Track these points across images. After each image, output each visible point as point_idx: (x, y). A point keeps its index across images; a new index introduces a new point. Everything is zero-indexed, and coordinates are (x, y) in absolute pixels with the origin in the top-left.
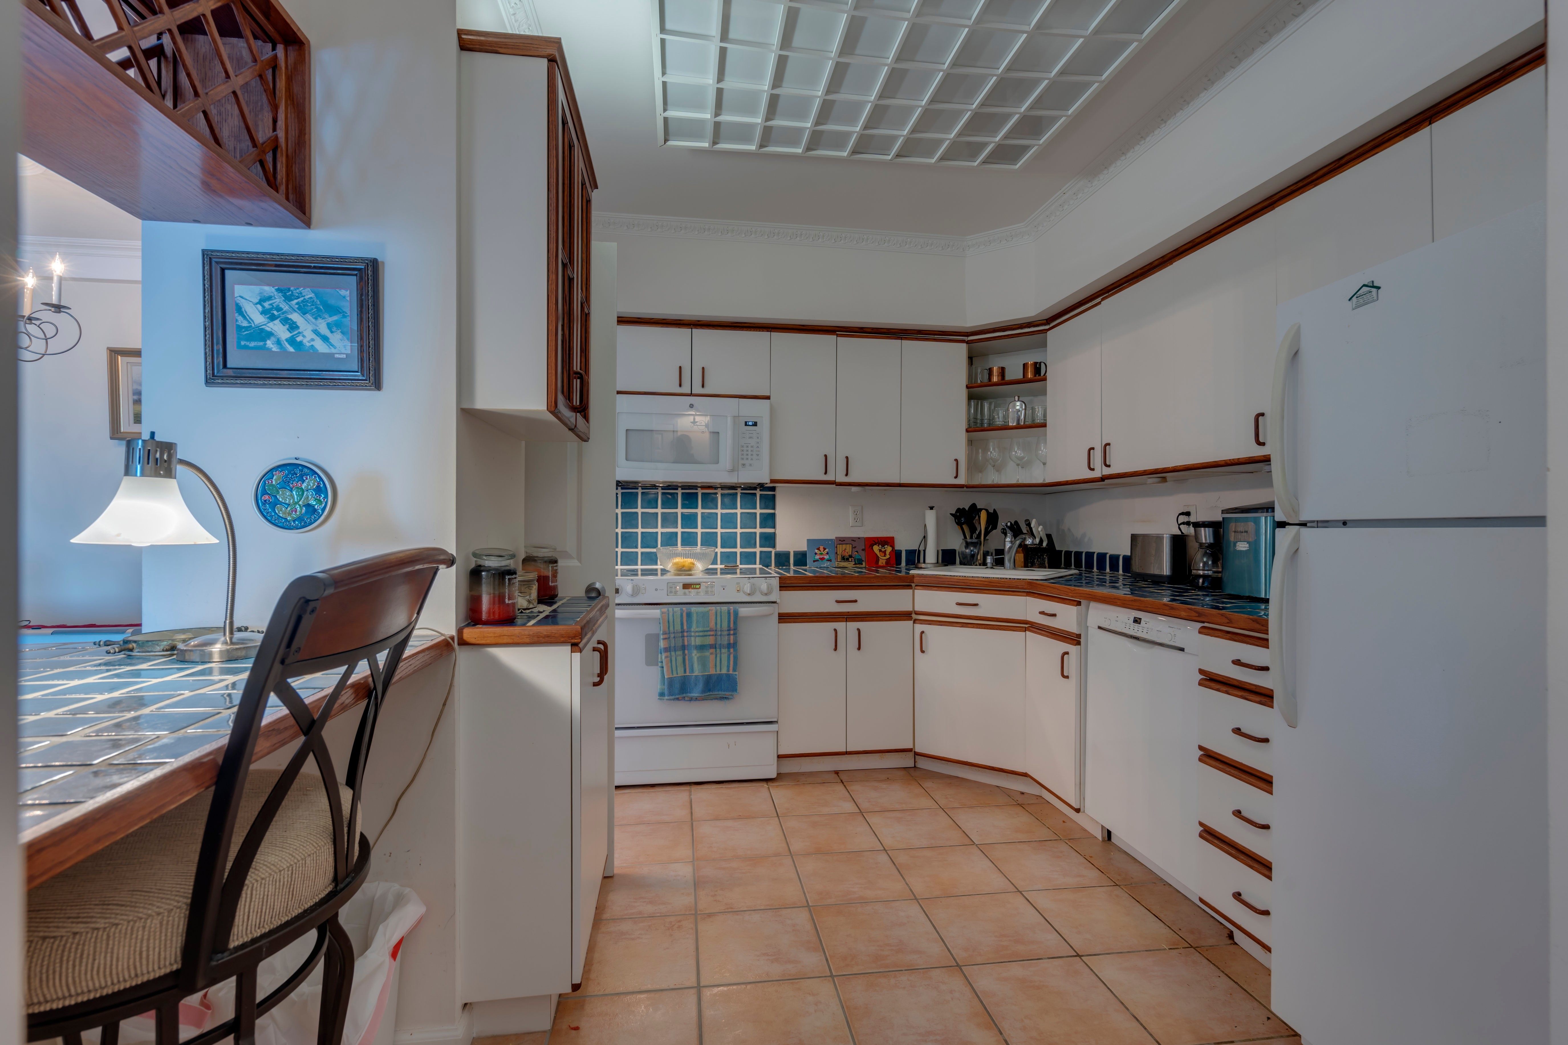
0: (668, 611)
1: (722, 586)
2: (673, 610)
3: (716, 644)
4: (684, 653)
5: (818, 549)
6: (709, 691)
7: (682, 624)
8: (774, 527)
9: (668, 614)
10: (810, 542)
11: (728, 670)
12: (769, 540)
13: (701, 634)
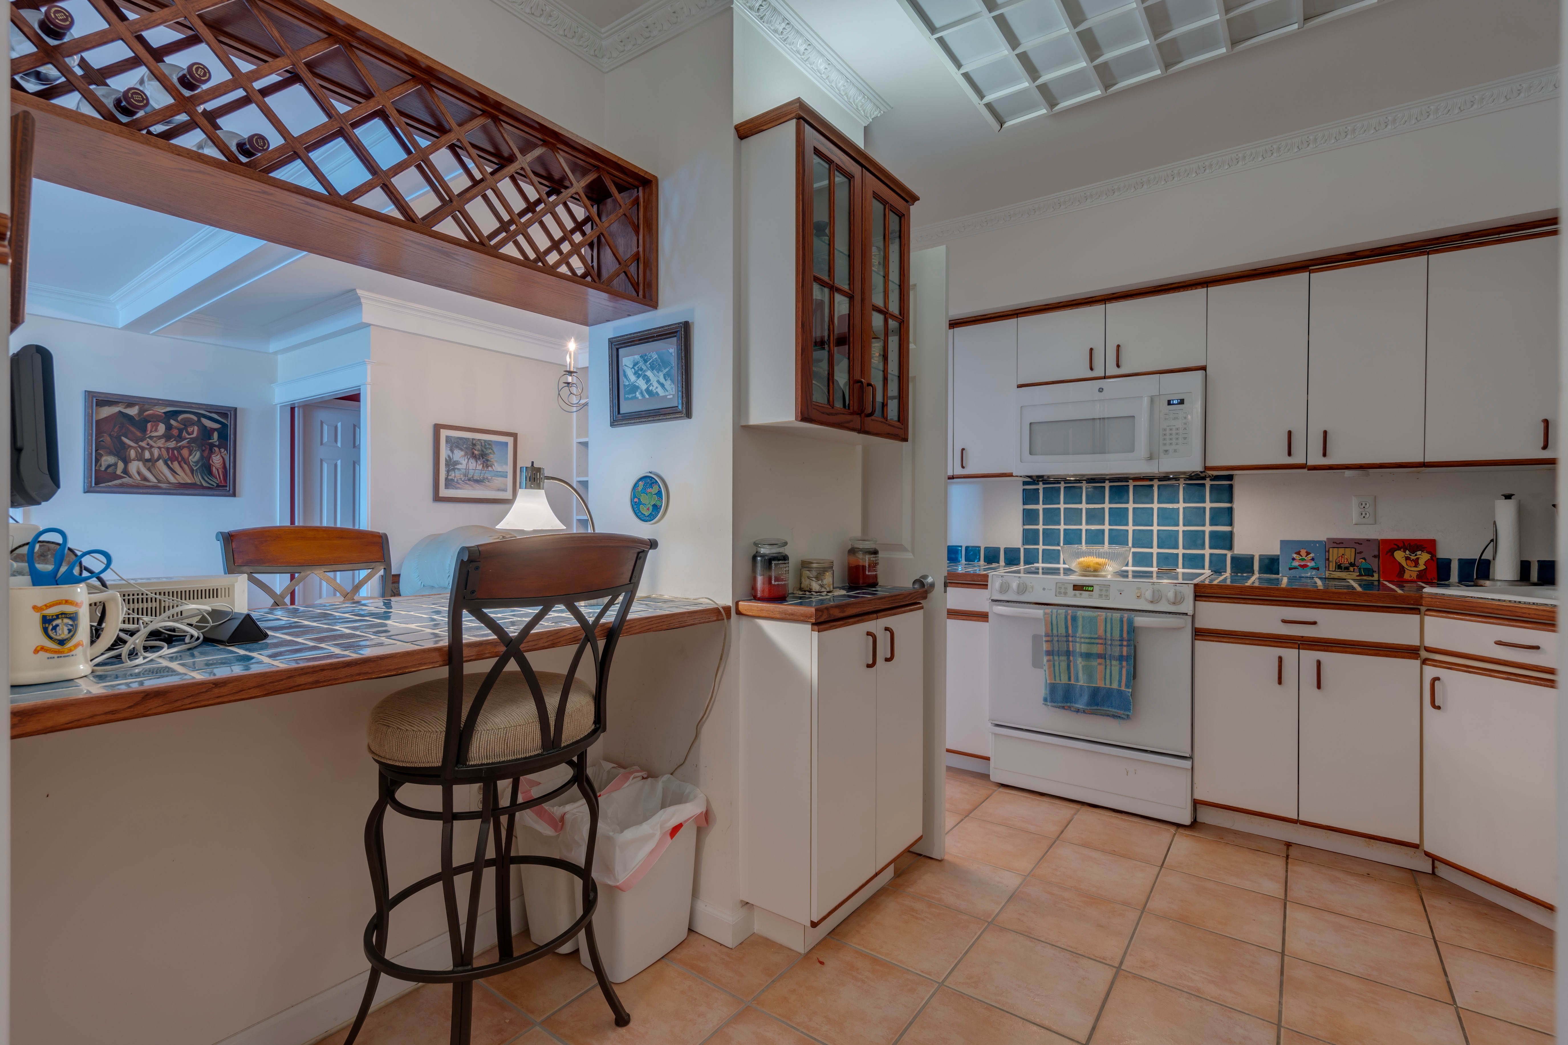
0: (1052, 612)
1: (1119, 591)
2: (1057, 612)
3: (1105, 654)
4: (1068, 659)
5: (1298, 553)
6: (1097, 705)
7: (1067, 628)
8: (1231, 524)
9: (1052, 616)
10: (1283, 543)
11: (1120, 685)
12: (1225, 540)
13: (1087, 641)
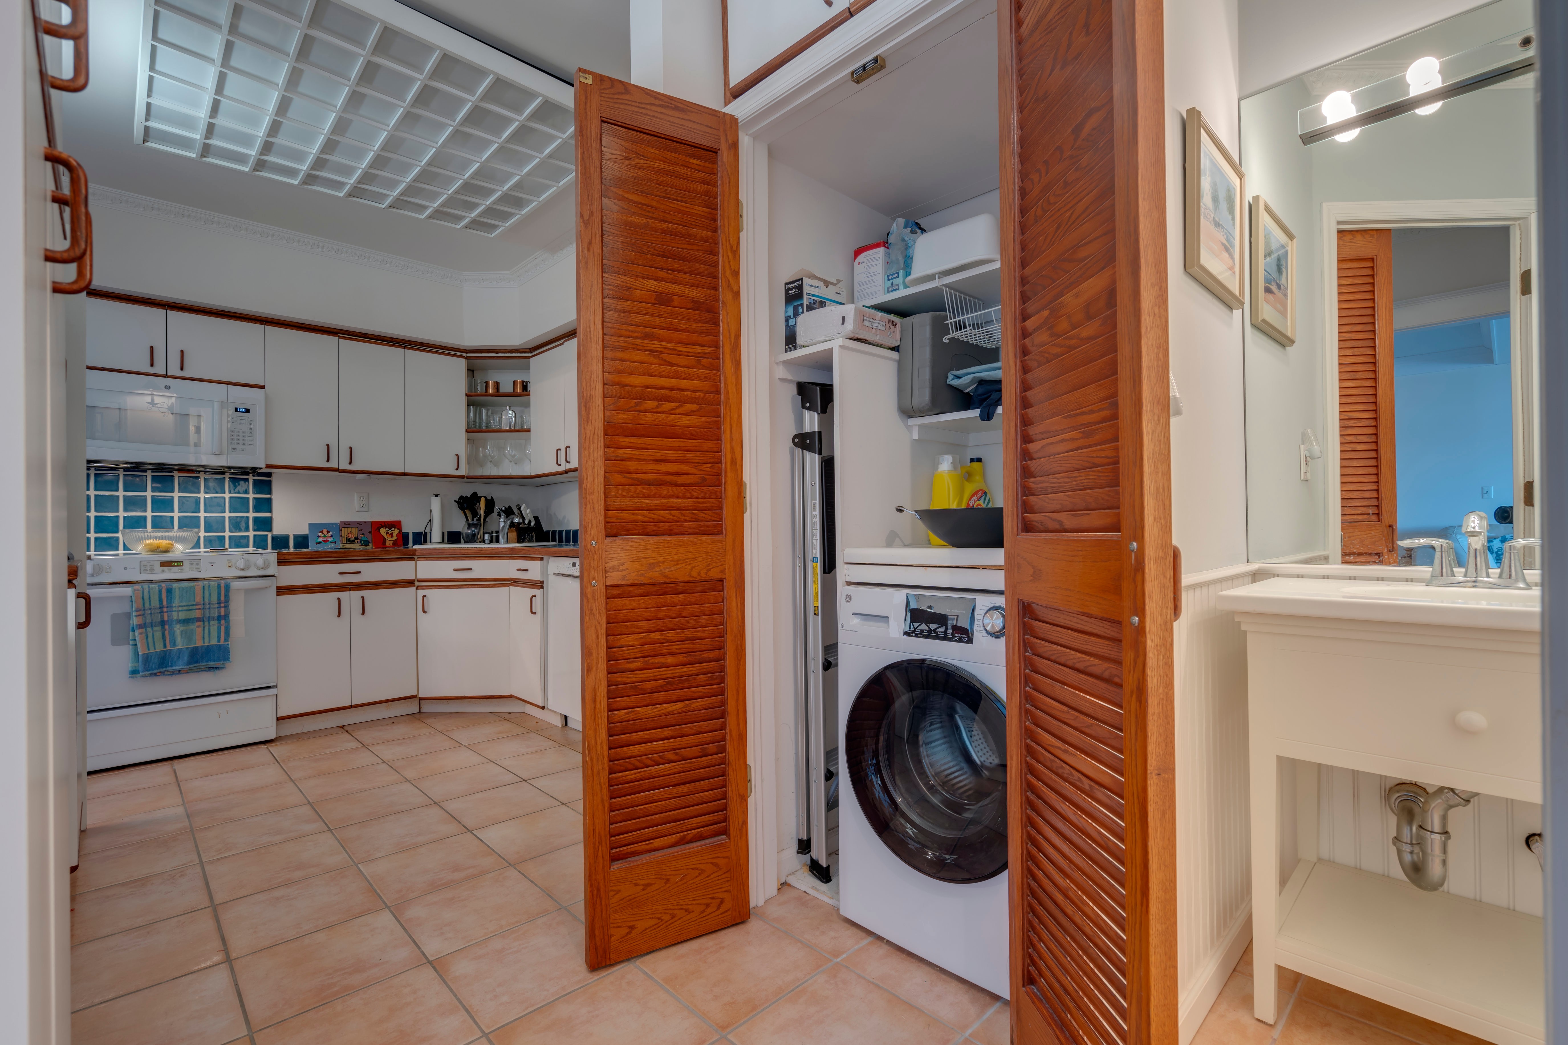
0: (143, 588)
1: (211, 563)
2: (149, 587)
3: (204, 617)
4: (163, 628)
5: (322, 532)
6: (196, 662)
7: (161, 600)
8: (270, 511)
9: (143, 591)
10: (311, 525)
11: (219, 641)
12: (265, 524)
13: (185, 608)
